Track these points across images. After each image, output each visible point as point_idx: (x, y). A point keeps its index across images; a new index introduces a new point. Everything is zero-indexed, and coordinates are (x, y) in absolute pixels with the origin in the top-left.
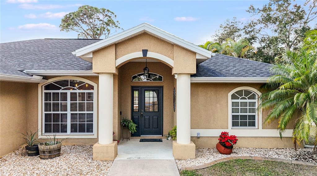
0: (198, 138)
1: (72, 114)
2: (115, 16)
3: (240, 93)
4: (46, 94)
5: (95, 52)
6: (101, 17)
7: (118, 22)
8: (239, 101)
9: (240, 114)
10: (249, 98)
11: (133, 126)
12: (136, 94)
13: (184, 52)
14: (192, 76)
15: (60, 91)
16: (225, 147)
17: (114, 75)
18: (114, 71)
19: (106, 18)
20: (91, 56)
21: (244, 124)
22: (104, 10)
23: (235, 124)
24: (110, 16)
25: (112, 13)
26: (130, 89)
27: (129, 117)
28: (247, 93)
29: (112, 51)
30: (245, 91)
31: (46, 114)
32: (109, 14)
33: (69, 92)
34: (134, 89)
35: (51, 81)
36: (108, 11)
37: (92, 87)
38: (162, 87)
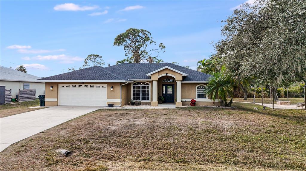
0: (185, 102)
1: (142, 94)
2: (151, 34)
3: (200, 86)
4: (133, 87)
5: (152, 75)
6: (140, 34)
7: (152, 37)
8: (200, 89)
9: (200, 94)
10: (203, 88)
11: (163, 99)
12: (164, 87)
13: (179, 74)
14: (181, 81)
15: (138, 86)
16: (193, 104)
17: (157, 81)
18: (158, 80)
19: (144, 35)
20: (151, 75)
21: (202, 98)
22: (143, 31)
23: (198, 97)
24: (147, 34)
25: (148, 32)
26: (162, 85)
27: (161, 96)
28: (203, 86)
29: (157, 74)
30: (202, 86)
31: (133, 94)
32: (146, 33)
33: (141, 86)
34: (163, 85)
35: (135, 82)
36: (146, 31)
37: (149, 85)
38: (174, 84)
